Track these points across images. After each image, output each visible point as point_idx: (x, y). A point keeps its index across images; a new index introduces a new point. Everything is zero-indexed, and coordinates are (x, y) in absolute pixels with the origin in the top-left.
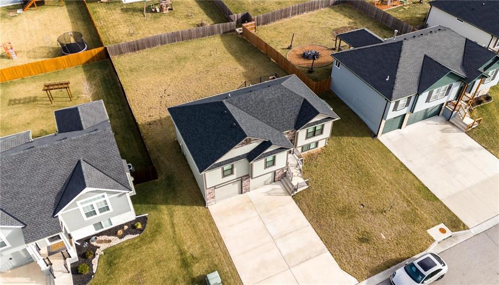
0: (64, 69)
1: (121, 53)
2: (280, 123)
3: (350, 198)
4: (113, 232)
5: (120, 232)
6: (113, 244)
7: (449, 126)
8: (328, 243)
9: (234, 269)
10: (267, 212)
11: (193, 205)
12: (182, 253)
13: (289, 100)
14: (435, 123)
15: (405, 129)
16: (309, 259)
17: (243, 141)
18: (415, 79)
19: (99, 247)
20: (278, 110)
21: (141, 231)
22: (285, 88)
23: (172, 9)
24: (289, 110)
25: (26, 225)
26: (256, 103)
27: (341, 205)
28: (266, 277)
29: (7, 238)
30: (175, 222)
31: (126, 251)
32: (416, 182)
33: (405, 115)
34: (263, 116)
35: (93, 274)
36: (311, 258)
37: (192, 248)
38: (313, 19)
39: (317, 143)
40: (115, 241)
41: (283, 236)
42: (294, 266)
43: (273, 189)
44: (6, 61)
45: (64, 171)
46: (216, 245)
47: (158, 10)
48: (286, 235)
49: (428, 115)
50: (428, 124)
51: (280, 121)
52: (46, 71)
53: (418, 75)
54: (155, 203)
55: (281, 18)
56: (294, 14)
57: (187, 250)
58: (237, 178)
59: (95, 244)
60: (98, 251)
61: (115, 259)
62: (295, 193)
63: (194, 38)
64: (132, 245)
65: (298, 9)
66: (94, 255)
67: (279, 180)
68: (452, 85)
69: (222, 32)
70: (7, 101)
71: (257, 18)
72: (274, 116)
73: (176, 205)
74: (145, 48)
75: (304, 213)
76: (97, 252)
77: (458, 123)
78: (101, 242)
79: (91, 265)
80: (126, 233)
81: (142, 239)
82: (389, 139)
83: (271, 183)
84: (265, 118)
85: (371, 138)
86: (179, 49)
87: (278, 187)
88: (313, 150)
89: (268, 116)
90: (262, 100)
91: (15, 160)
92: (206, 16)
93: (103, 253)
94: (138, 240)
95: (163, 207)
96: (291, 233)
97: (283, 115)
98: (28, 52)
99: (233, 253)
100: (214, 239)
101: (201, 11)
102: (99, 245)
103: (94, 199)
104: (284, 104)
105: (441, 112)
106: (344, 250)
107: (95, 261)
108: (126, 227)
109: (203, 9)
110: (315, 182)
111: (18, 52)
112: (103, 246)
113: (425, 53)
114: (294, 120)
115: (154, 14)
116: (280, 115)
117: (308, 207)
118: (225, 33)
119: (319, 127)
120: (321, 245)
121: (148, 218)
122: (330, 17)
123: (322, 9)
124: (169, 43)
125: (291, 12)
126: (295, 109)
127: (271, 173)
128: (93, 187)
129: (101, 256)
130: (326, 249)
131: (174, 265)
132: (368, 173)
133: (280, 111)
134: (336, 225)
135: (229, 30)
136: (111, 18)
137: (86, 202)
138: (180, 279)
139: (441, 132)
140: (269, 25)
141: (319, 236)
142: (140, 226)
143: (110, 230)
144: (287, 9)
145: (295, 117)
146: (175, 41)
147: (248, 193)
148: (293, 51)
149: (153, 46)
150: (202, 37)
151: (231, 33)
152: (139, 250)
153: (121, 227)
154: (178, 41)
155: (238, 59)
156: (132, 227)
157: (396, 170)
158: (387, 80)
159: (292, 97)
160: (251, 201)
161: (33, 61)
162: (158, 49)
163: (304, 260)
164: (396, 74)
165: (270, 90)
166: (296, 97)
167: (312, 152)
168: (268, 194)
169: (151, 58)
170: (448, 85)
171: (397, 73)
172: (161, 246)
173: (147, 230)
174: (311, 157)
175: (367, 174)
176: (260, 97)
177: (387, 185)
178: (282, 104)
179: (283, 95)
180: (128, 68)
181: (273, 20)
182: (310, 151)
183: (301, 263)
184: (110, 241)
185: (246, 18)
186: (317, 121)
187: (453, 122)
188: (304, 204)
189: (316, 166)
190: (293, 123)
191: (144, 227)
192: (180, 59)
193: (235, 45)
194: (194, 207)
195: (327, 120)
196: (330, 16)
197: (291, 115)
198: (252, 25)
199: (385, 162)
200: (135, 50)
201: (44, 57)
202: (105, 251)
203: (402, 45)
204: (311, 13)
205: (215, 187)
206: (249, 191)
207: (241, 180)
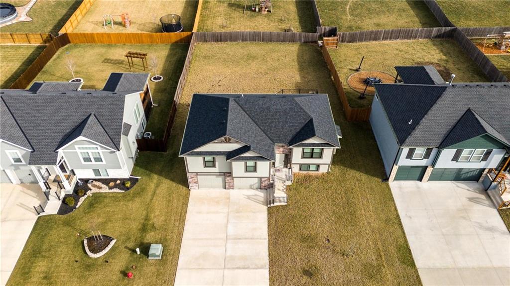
0: (157, 43)
1: (205, 41)
2: (276, 135)
3: (320, 229)
4: (106, 182)
5: (112, 184)
6: (102, 191)
7: (483, 197)
8: (274, 262)
9: (179, 250)
10: (237, 213)
11: (179, 184)
12: (147, 219)
13: (295, 115)
14: (469, 189)
15: (425, 184)
16: (247, 268)
17: (223, 138)
18: (443, 131)
19: (91, 190)
20: (279, 122)
21: (128, 189)
22: (296, 103)
23: (270, 12)
24: (291, 124)
25: (34, 151)
26: (261, 109)
27: (307, 232)
28: (200, 267)
29: (22, 156)
30: (157, 192)
31: (107, 201)
32: (401, 241)
33: (426, 167)
34: (262, 123)
35: (75, 208)
36: (248, 268)
37: (157, 219)
38: (403, 48)
39: (318, 166)
40: (105, 189)
41: (237, 239)
42: (229, 268)
43: (256, 195)
44: (121, 28)
45: (77, 119)
46: (177, 224)
47: (257, 10)
48: (240, 239)
49: (462, 177)
50: (458, 187)
51: (277, 133)
52: (143, 43)
53: (449, 128)
54: (152, 171)
55: (370, 40)
56: (385, 38)
57: (152, 218)
58: (220, 173)
59: (90, 186)
60: (89, 193)
61: (96, 203)
62: (272, 205)
63: (274, 41)
64: (115, 197)
65: (391, 34)
66: (85, 194)
67: (265, 189)
68: (492, 150)
69: (302, 41)
70: (103, 59)
71: (343, 34)
72: (273, 126)
73: (166, 178)
74: (227, 41)
75: (269, 226)
76: (87, 193)
77: (494, 197)
78: (95, 186)
79: (77, 201)
80: (116, 186)
81: (124, 196)
82: (400, 188)
83: (257, 189)
84: (263, 126)
85: (380, 180)
86: (254, 48)
87: (261, 195)
88: (313, 172)
89: (267, 124)
90: (268, 109)
91: (47, 99)
92: (298, 23)
93: (91, 195)
94: (121, 195)
95: (156, 177)
96: (246, 239)
97: (283, 128)
98: (140, 24)
99: (186, 235)
100: (178, 218)
101: (297, 18)
102: (92, 188)
103: (90, 148)
104: (288, 117)
105: (481, 179)
106: (283, 274)
107: (82, 199)
108: (118, 182)
109: (299, 17)
110: (296, 203)
111: (133, 23)
112: (95, 190)
113: (470, 106)
114: (291, 136)
115: (253, 13)
116: (280, 127)
117: (276, 221)
118: (306, 42)
119: (317, 150)
120: (266, 260)
121: (139, 181)
122: (423, 49)
123: (420, 39)
124: (250, 40)
125: (382, 35)
126: (297, 126)
127: (257, 179)
128: (87, 137)
129: (89, 196)
130: (268, 266)
131: (135, 226)
132: (355, 212)
133: (281, 123)
134: (290, 249)
135: (310, 40)
136: (216, 9)
137: (83, 148)
138: (133, 239)
139: (468, 199)
140: (355, 44)
141: (269, 252)
142: (128, 185)
143: (106, 179)
144: (378, 31)
145: (294, 133)
146: (255, 41)
147: (231, 190)
148: (359, 74)
149: (234, 41)
150: (282, 42)
151: (312, 44)
152: (117, 203)
153: (115, 180)
154: (259, 41)
155: (301, 69)
156: (122, 184)
157: (387, 221)
158: (410, 123)
159: (300, 113)
160: (229, 198)
161: (139, 32)
162: (237, 44)
163: (241, 267)
164: (421, 119)
165: (280, 101)
166: (303, 114)
167: (311, 174)
168: (249, 197)
169: (228, 50)
170: (486, 150)
171: (423, 119)
172: (135, 207)
173: (132, 191)
174: (307, 178)
175: (353, 214)
176: (267, 105)
177: (367, 232)
178: (287, 117)
179: (291, 109)
180: (204, 54)
181: (361, 40)
182: (310, 172)
183: (237, 268)
184: (101, 188)
185: (333, 32)
186: (314, 144)
187: (490, 194)
188: (274, 218)
189: (305, 188)
190: (289, 138)
191: (131, 187)
192: (251, 57)
193: (307, 56)
195: (326, 145)
196: (425, 48)
197: (291, 130)
198: (334, 40)
199: (380, 209)
200: (218, 41)
201: (148, 31)
202: (93, 194)
203: (444, 91)
204: (406, 41)
205: (197, 173)
206: (233, 189)
207: (224, 175)
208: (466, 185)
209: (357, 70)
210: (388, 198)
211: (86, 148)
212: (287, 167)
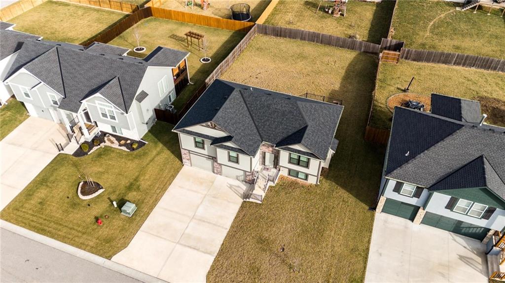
0: (223, 28)
1: (266, 34)
2: (268, 133)
3: (281, 236)
4: (119, 138)
5: (123, 142)
6: (113, 146)
8: (224, 252)
9: (148, 214)
10: (214, 197)
11: (177, 157)
12: (136, 180)
13: (292, 118)
14: (466, 245)
15: (417, 226)
16: (197, 250)
18: (442, 172)
19: (105, 142)
20: (274, 122)
21: (133, 149)
22: (297, 107)
23: (343, 15)
24: (285, 127)
25: (66, 97)
26: (262, 105)
27: (267, 235)
28: (158, 235)
30: (156, 159)
31: (113, 155)
33: (419, 208)
34: (258, 119)
35: (87, 154)
36: (198, 250)
37: (144, 183)
39: (307, 176)
40: (116, 145)
41: (202, 220)
42: (181, 244)
43: (239, 187)
44: (199, 9)
45: (104, 79)
46: (158, 191)
47: (330, 12)
48: (204, 221)
50: (455, 240)
51: (270, 132)
52: (211, 26)
54: (159, 140)
55: (438, 62)
56: (457, 63)
57: (141, 180)
58: (208, 156)
59: (106, 139)
60: (102, 145)
61: (104, 155)
62: (248, 200)
63: (333, 45)
64: (120, 154)
65: (466, 60)
66: (99, 145)
67: (249, 183)
68: (495, 210)
69: (362, 50)
71: (408, 51)
72: (268, 124)
73: (169, 150)
74: (286, 37)
75: (235, 218)
76: (101, 144)
77: (492, 264)
78: (109, 140)
79: (91, 148)
80: (125, 145)
81: (128, 155)
82: (386, 221)
83: (242, 181)
84: (258, 122)
85: (367, 208)
86: (310, 49)
87: (244, 187)
89: (263, 121)
90: (268, 106)
92: (367, 32)
93: (103, 147)
94: (126, 153)
95: (161, 145)
96: (209, 223)
97: (276, 128)
98: (216, 9)
99: (161, 204)
100: (162, 186)
101: (369, 26)
102: (107, 141)
104: (285, 119)
105: (485, 240)
106: (225, 265)
107: (95, 148)
108: (129, 142)
109: (372, 25)
110: (270, 204)
111: (211, 7)
112: (108, 143)
113: (485, 154)
114: (281, 138)
115: (325, 14)
116: (274, 126)
117: (244, 216)
118: (365, 52)
119: (304, 158)
120: (216, 249)
121: (146, 145)
124: (308, 41)
125: (455, 59)
126: (290, 130)
127: (242, 172)
129: (101, 147)
130: (216, 254)
131: (124, 182)
132: (324, 230)
133: (276, 123)
134: (243, 245)
135: (371, 51)
137: (101, 105)
138: (117, 193)
139: (458, 257)
140: (420, 63)
141: (224, 241)
142: (135, 146)
144: (450, 54)
145: (285, 135)
146: (314, 42)
147: (218, 175)
149: (293, 38)
150: (341, 47)
151: (372, 55)
152: (119, 159)
153: (127, 139)
154: (317, 42)
156: (131, 145)
158: (406, 155)
159: (297, 118)
160: (213, 182)
161: (213, 16)
162: (295, 41)
163: (192, 247)
165: (282, 101)
166: (300, 120)
167: (299, 182)
168: (231, 187)
169: (282, 46)
170: (488, 206)
172: (131, 167)
173: (135, 152)
174: (294, 185)
175: (321, 233)
176: (269, 102)
178: (283, 119)
179: (290, 112)
180: (258, 46)
181: (428, 60)
182: (298, 179)
183: (189, 247)
184: (112, 142)
185: (398, 47)
186: (300, 151)
188: (244, 212)
189: (286, 193)
190: (279, 139)
191: (137, 148)
193: (360, 66)
194: (177, 159)
195: (312, 155)
197: (283, 132)
198: (395, 54)
200: (277, 36)
201: (220, 17)
202: (105, 146)
205: (189, 151)
206: (221, 175)
207: (212, 159)
208: (465, 241)
209: (404, 91)
210: (368, 228)
211: (104, 105)
212: (276, 168)
